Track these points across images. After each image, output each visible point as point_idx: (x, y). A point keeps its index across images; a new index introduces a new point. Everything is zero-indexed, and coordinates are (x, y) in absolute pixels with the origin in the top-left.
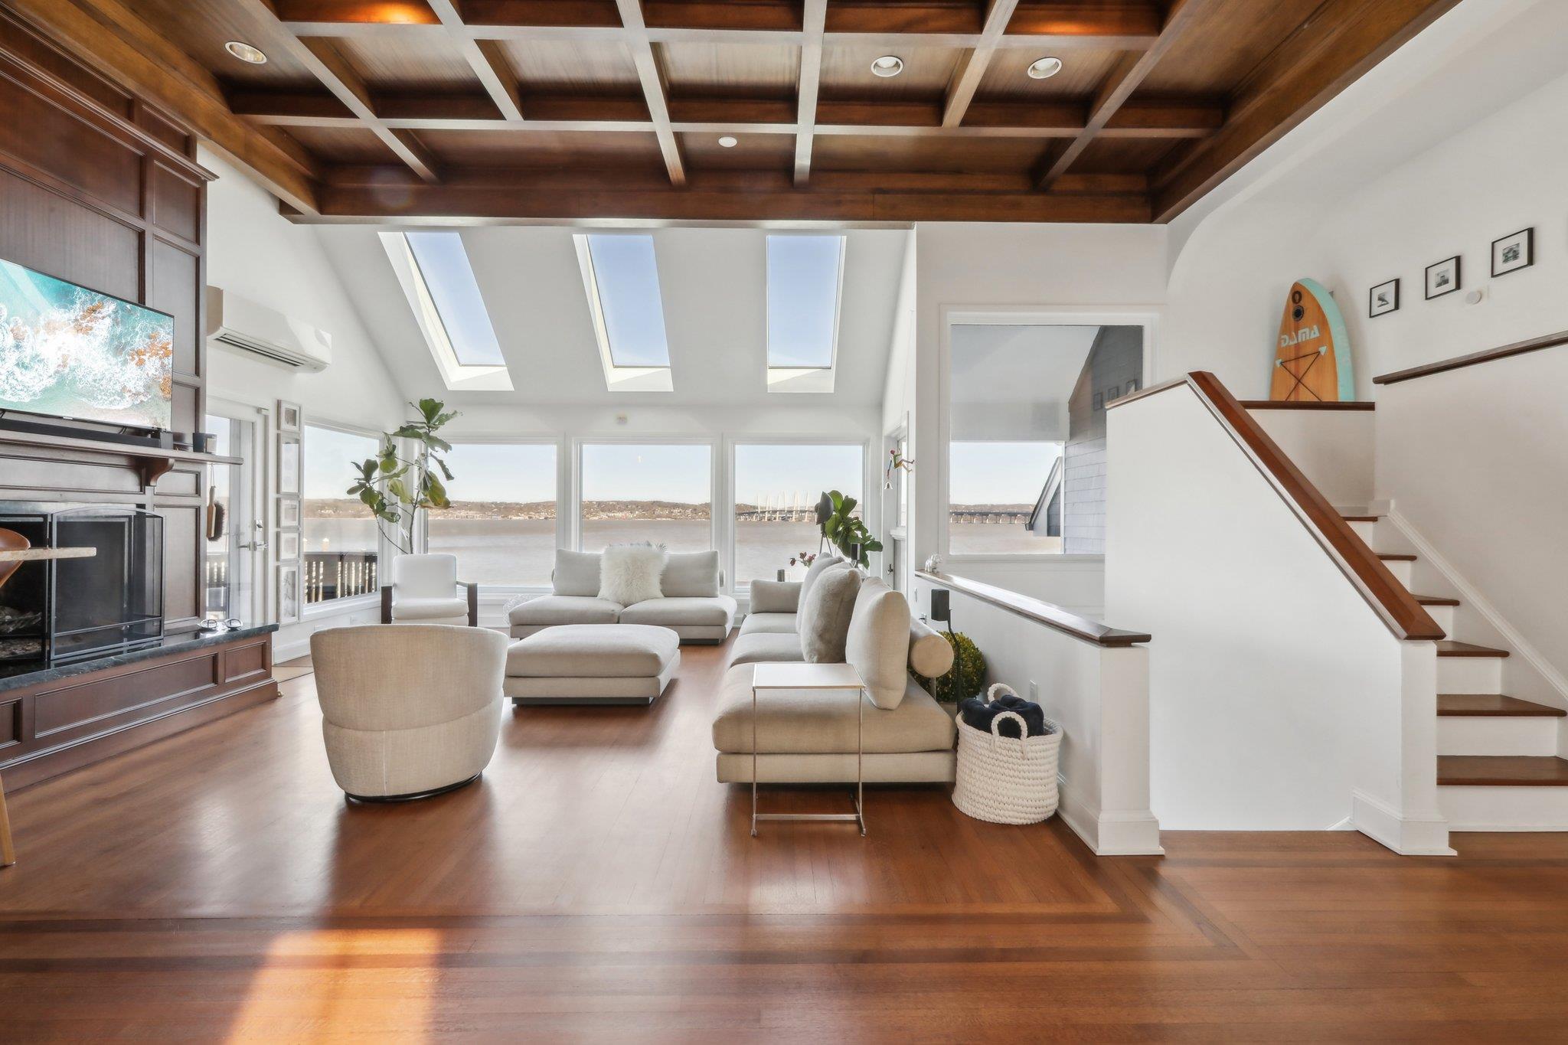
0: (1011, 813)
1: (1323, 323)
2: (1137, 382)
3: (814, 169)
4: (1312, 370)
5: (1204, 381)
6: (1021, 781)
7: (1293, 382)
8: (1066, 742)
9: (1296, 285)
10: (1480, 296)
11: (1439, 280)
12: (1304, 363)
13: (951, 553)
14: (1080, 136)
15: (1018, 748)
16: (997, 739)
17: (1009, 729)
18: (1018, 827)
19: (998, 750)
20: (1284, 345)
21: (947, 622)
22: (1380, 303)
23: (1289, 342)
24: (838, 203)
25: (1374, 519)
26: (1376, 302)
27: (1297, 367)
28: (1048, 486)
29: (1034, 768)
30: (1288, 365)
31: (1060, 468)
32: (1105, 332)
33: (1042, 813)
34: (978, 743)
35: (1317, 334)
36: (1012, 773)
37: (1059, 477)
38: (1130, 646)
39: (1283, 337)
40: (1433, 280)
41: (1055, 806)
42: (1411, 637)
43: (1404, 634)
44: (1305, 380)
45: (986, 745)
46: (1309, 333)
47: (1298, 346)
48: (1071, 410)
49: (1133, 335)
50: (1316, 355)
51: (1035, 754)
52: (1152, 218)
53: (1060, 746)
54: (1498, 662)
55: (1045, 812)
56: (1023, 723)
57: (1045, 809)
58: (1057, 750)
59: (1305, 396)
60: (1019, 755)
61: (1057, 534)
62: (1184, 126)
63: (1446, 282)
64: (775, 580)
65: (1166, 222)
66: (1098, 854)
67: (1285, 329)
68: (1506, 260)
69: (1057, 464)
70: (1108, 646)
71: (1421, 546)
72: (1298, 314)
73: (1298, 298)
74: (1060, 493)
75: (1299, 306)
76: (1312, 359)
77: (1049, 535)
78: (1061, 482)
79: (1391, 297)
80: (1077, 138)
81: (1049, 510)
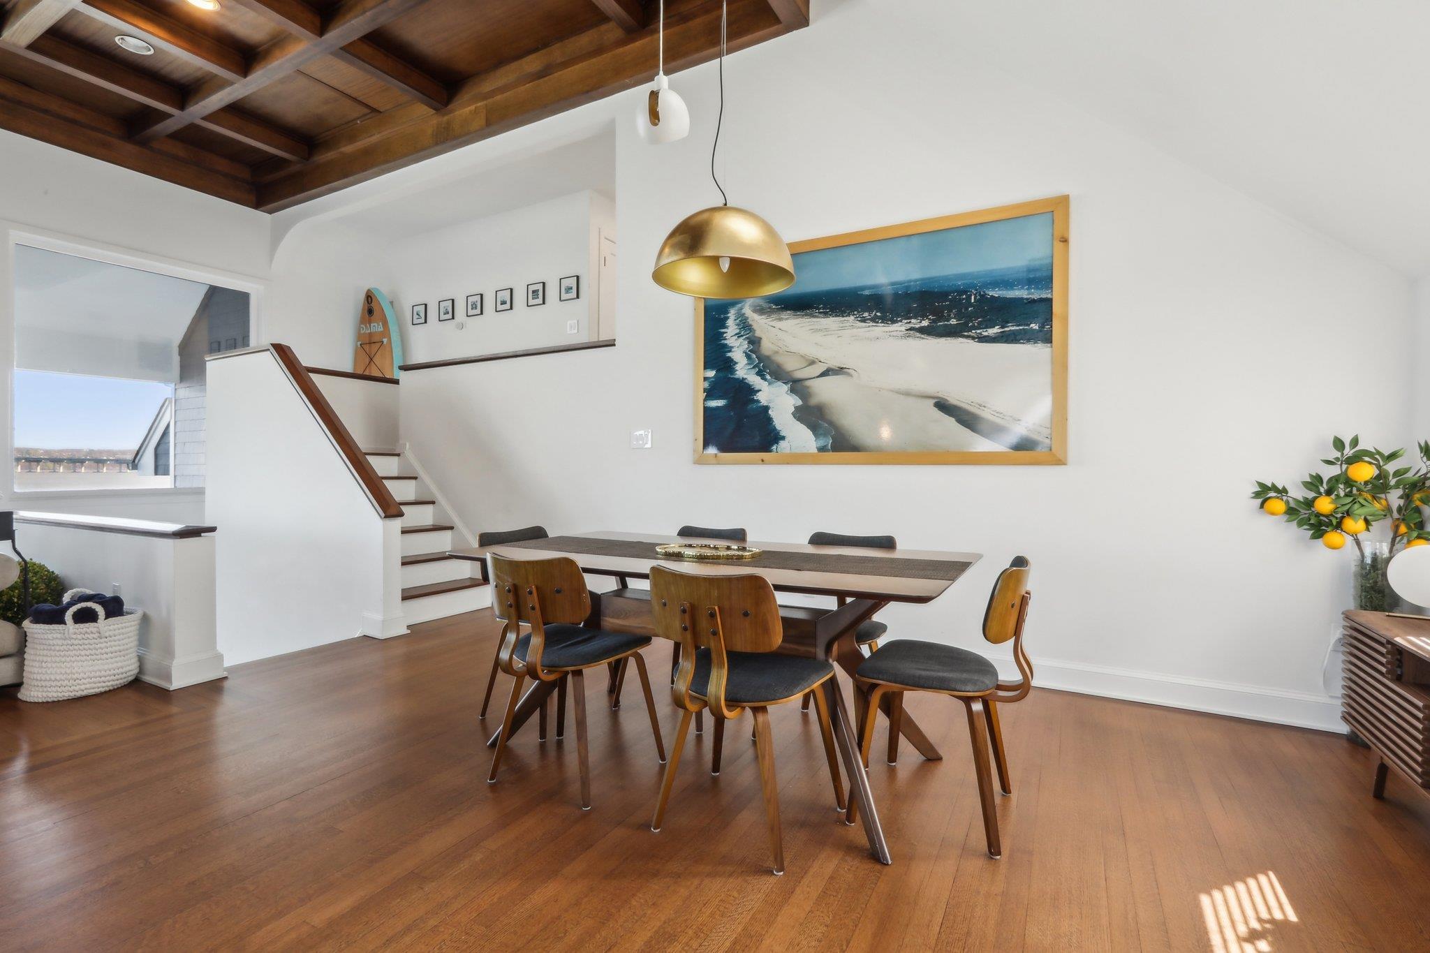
0: (88, 686)
1: (385, 323)
2: (245, 341)
4: (379, 353)
5: (283, 352)
6: (98, 657)
7: (367, 360)
8: (145, 619)
9: (369, 291)
10: (461, 326)
11: (444, 310)
12: (374, 348)
13: (15, 490)
14: (179, 118)
15: (94, 630)
16: (71, 628)
17: (86, 617)
19: (74, 636)
20: (362, 332)
21: (11, 541)
22: (417, 316)
23: (365, 331)
25: (398, 455)
26: (415, 316)
27: (370, 349)
28: (155, 425)
29: (113, 643)
30: (365, 346)
31: (168, 411)
32: (213, 291)
33: (121, 679)
34: (50, 636)
35: (382, 329)
36: (88, 653)
37: (167, 417)
38: (200, 536)
39: (362, 326)
40: (442, 310)
41: (136, 671)
42: (387, 517)
43: (383, 515)
44: (376, 360)
45: (59, 636)
46: (377, 327)
47: (370, 335)
48: (181, 354)
49: (242, 300)
50: (381, 343)
51: (114, 632)
52: (257, 205)
53: (140, 624)
54: (449, 533)
55: (125, 678)
56: (99, 609)
57: (124, 675)
58: (138, 627)
59: (376, 373)
60: (97, 635)
61: (166, 473)
62: (275, 147)
63: (448, 313)
65: (270, 212)
66: (171, 689)
67: (362, 320)
69: (165, 405)
70: (181, 538)
71: (421, 473)
72: (370, 312)
73: (370, 300)
74: (169, 432)
75: (371, 307)
76: (378, 345)
77: (156, 473)
78: (169, 423)
79: (423, 315)
80: (173, 116)
81: (156, 449)
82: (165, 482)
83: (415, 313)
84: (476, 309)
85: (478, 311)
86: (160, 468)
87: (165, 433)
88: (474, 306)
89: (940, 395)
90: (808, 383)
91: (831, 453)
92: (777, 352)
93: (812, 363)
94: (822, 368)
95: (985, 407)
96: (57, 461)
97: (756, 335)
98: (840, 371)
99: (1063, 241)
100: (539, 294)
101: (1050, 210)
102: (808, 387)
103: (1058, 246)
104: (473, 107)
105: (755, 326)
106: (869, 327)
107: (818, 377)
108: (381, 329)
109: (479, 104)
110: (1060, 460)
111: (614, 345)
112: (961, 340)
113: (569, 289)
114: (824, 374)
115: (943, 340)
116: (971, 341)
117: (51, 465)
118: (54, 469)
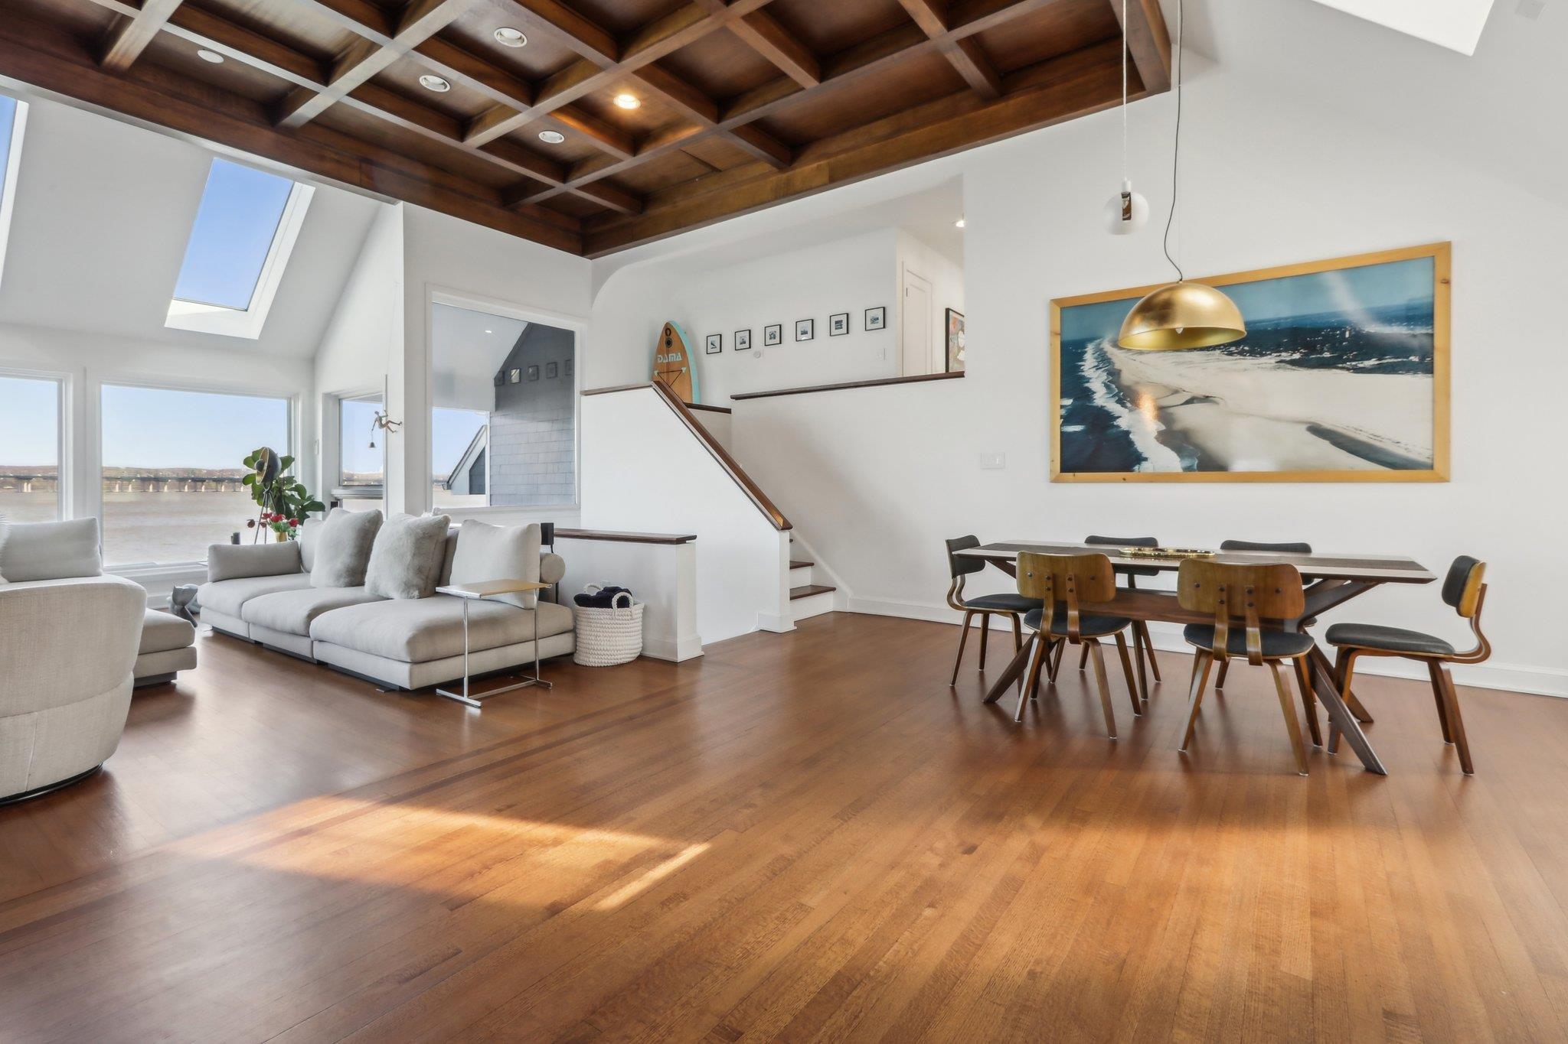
0: (623, 656)
1: (684, 352)
3: (315, 122)
4: (677, 382)
9: (667, 324)
10: (760, 356)
11: (741, 341)
12: (673, 376)
14: (558, 189)
15: (628, 614)
16: (616, 611)
17: (623, 603)
18: (629, 663)
19: (617, 616)
20: (659, 361)
22: (712, 346)
23: (662, 360)
24: (322, 158)
26: (710, 346)
27: (668, 378)
28: (471, 449)
30: (662, 375)
31: (485, 437)
32: (533, 332)
35: (681, 359)
36: (623, 630)
37: (483, 443)
39: (658, 356)
40: (738, 341)
45: (609, 616)
46: (675, 357)
47: (668, 363)
48: (498, 386)
50: (679, 372)
52: (583, 252)
53: (641, 613)
56: (631, 598)
61: (482, 491)
63: (745, 343)
64: (229, 543)
65: (593, 258)
66: (678, 662)
67: (659, 351)
68: (770, 338)
69: (482, 431)
72: (669, 343)
73: (668, 333)
74: (484, 457)
75: (669, 338)
76: (677, 373)
77: (471, 493)
78: (484, 449)
79: (717, 344)
80: (554, 187)
81: (470, 471)
82: (481, 501)
83: (709, 343)
84: (775, 338)
85: (777, 340)
86: (476, 486)
87: (482, 455)
88: (772, 336)
89: (1313, 421)
90: (1171, 410)
91: (1197, 473)
92: (1137, 383)
93: (1176, 392)
94: (1188, 397)
95: (1361, 431)
96: (219, 481)
97: (1116, 367)
98: (1206, 399)
99: (1445, 283)
100: (841, 324)
101: (1431, 255)
102: (1172, 414)
103: (1440, 288)
104: (815, 165)
105: (1114, 359)
106: (1236, 360)
107: (1182, 404)
108: (679, 358)
109: (822, 162)
110: (1442, 478)
111: (963, 376)
112: (1334, 371)
113: (875, 320)
114: (1188, 402)
115: (1315, 372)
116: (1345, 372)
117: (213, 484)
118: (217, 488)
